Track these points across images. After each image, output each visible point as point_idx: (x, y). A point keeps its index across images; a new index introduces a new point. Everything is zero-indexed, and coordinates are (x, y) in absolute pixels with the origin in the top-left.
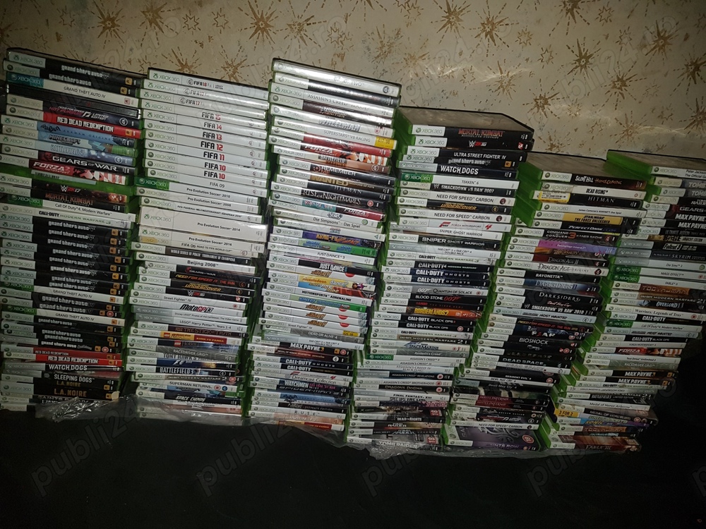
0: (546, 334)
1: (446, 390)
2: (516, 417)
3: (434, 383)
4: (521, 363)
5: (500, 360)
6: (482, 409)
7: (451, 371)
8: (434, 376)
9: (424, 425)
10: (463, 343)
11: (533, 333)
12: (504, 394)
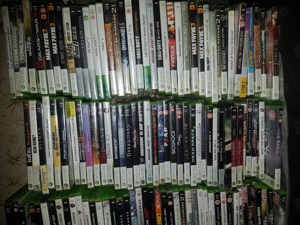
0: (166, 135)
1: (229, 195)
2: (252, 124)
3: (224, 207)
4: (195, 146)
5: (195, 164)
6: (247, 154)
7: (212, 195)
8: (218, 208)
9: (264, 204)
10: (184, 196)
11: (166, 145)
12: (228, 148)
